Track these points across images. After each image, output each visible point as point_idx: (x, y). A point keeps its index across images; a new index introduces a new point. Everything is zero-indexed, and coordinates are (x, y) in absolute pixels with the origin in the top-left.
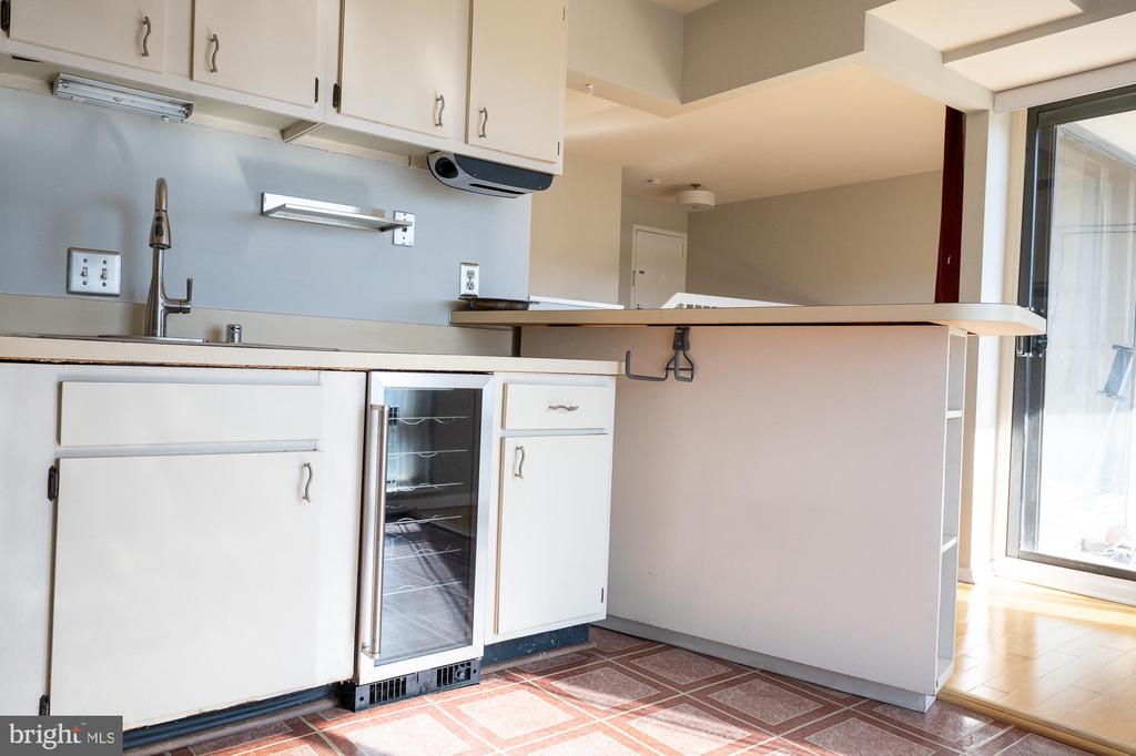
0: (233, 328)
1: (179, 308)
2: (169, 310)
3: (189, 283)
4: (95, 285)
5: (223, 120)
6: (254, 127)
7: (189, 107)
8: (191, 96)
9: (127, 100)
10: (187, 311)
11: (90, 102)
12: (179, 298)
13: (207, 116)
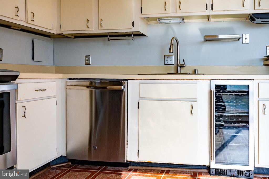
0: (195, 70)
1: (183, 66)
2: (181, 67)
3: (184, 60)
4: (169, 63)
5: (194, 20)
6: (202, 20)
7: (183, 19)
8: (183, 17)
9: (172, 21)
10: (184, 67)
11: (166, 23)
12: (182, 64)
13: (190, 20)
